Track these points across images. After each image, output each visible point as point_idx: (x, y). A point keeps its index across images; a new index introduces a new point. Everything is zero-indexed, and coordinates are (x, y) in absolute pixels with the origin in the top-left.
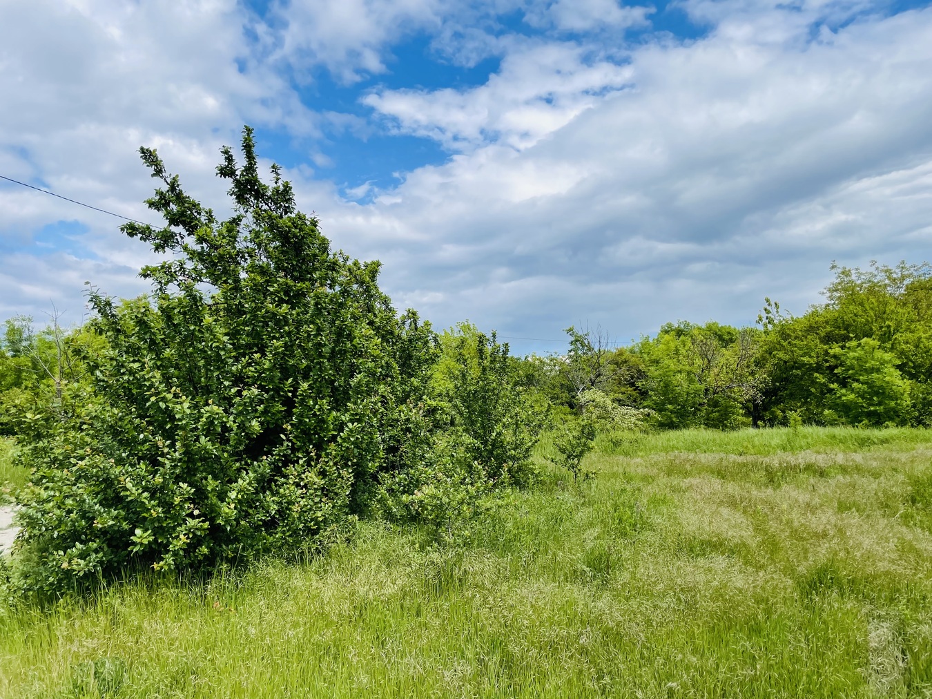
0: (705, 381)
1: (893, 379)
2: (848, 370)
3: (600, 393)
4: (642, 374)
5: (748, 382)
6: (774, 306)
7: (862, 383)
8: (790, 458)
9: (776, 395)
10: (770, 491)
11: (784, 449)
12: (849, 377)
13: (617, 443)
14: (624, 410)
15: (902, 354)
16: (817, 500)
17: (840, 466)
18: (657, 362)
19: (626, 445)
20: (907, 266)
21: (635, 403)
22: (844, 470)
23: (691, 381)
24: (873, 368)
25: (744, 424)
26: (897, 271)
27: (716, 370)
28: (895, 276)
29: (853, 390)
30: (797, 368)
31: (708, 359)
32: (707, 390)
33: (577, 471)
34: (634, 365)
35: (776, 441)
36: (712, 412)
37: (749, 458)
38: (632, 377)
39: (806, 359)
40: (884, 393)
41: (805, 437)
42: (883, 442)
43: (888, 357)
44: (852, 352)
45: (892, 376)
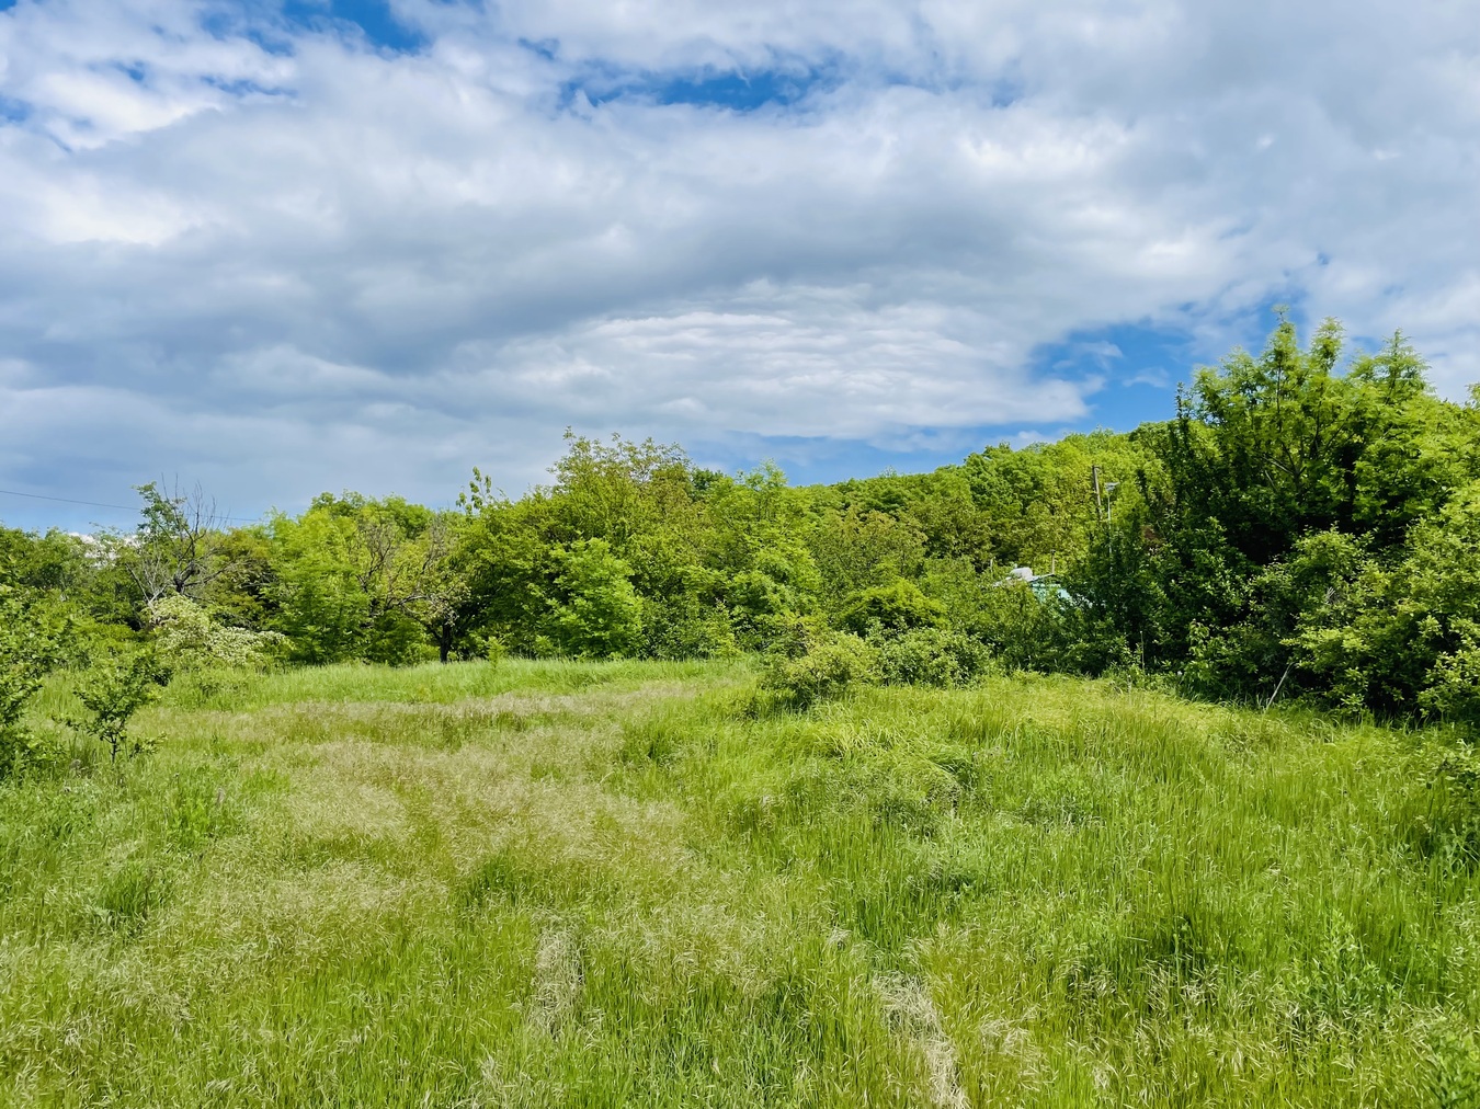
0: (373, 589)
1: (624, 594)
2: (572, 580)
3: (189, 603)
4: (270, 575)
5: (438, 592)
6: (484, 481)
7: (587, 600)
8: (480, 706)
9: (476, 613)
10: (442, 756)
11: (476, 693)
12: (572, 590)
13: (208, 690)
14: (231, 632)
15: (637, 563)
16: (505, 765)
17: (545, 715)
18: (297, 555)
19: (226, 691)
20: (655, 445)
21: (254, 623)
22: (548, 720)
23: (349, 588)
24: (601, 580)
25: (427, 657)
26: (643, 450)
27: (392, 573)
28: (640, 457)
29: (574, 609)
30: (507, 575)
31: (380, 554)
32: (375, 603)
33: (118, 740)
34: (259, 558)
35: (466, 681)
36: (381, 637)
37: (423, 708)
38: (253, 578)
39: (519, 563)
40: (611, 613)
41: (507, 674)
42: (604, 680)
43: (619, 564)
44: (576, 556)
45: (622, 590)
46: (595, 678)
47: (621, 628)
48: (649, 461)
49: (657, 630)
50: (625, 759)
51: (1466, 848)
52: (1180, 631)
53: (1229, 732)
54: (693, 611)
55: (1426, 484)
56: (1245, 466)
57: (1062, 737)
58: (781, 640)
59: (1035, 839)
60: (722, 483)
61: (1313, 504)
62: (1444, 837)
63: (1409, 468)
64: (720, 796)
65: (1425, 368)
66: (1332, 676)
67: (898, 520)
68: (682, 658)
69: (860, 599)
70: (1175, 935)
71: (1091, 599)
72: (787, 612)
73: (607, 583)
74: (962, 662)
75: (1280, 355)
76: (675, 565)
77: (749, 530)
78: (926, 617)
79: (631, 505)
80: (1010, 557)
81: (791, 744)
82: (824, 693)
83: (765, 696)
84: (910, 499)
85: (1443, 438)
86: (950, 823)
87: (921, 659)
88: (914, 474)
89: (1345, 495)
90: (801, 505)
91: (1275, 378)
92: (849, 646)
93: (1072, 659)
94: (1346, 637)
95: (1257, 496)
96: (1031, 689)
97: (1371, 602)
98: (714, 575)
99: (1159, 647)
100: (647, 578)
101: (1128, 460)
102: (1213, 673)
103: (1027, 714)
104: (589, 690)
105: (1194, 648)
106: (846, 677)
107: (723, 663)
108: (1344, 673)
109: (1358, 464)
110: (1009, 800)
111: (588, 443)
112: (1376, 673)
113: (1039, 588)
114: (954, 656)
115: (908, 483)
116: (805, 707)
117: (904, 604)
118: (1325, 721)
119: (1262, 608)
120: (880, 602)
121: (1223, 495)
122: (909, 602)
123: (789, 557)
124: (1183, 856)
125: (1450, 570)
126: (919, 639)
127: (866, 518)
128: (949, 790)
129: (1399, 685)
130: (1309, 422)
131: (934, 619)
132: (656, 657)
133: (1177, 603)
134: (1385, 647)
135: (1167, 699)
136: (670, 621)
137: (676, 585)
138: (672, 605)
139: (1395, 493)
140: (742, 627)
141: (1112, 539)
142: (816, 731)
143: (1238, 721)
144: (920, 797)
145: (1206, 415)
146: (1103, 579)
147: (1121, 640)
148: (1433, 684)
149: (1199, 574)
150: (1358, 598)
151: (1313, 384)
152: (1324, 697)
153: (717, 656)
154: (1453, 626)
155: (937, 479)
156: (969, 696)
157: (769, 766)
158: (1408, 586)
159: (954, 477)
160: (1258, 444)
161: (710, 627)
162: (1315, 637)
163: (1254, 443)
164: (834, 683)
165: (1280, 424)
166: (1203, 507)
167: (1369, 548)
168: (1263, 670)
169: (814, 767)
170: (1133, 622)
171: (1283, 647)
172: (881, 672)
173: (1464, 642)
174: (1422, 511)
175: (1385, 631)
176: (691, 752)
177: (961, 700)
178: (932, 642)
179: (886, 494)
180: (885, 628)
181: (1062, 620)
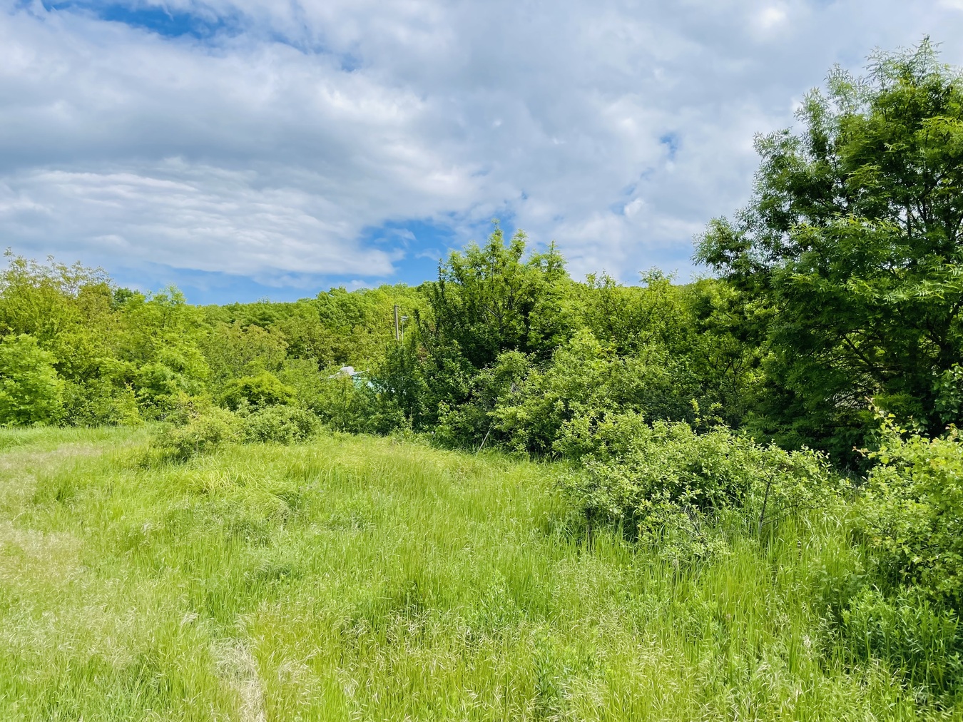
1: (48, 378)
7: (16, 381)
15: (61, 354)
20: (83, 267)
24: (29, 366)
28: (70, 275)
29: (4, 388)
40: (37, 391)
42: (26, 442)
43: (45, 354)
44: (7, 347)
45: (47, 374)
46: (19, 441)
47: (44, 403)
48: (77, 278)
49: (76, 405)
50: (36, 501)
51: (567, 529)
52: (433, 408)
53: (455, 467)
54: (106, 391)
55: (564, 327)
56: (474, 312)
57: (358, 474)
58: (176, 413)
59: (333, 540)
60: (135, 299)
61: (508, 335)
62: (556, 523)
63: (555, 317)
64: (111, 526)
65: (566, 263)
66: (511, 433)
67: (269, 332)
68: (95, 426)
69: (236, 385)
70: (408, 593)
71: (385, 387)
72: (181, 393)
73: (34, 369)
74: (301, 427)
75: (494, 247)
76: (93, 357)
77: (155, 334)
78: (282, 397)
79: (58, 310)
80: (342, 360)
81: (171, 487)
82: (201, 450)
83: (156, 453)
84: (277, 319)
85: (572, 302)
86: (280, 533)
87: (273, 426)
88: (282, 302)
89: (524, 331)
90: (196, 318)
91: (491, 261)
92: (222, 418)
93: (372, 424)
94: (519, 411)
95: (479, 329)
96: (344, 444)
97: (533, 392)
98: (125, 365)
99: (423, 417)
100: (70, 366)
101: (414, 302)
102: (450, 432)
103: (338, 460)
104: (12, 451)
105: (441, 418)
106: (218, 438)
107: (128, 429)
108: (517, 432)
109: (531, 314)
110: (321, 517)
111: (25, 261)
112: (532, 431)
113: (357, 380)
114: (296, 423)
115: (277, 308)
116: (186, 460)
117: (267, 388)
118: (507, 459)
119: (478, 394)
120: (250, 387)
121: (462, 327)
122: (270, 388)
123: (185, 354)
124: (420, 545)
125: (570, 375)
126: (272, 412)
127: (247, 330)
128: (282, 512)
129: (543, 438)
130: (508, 288)
131: (287, 399)
132: (73, 425)
133: (433, 390)
134: (538, 416)
135: (425, 449)
136: (87, 398)
137: (94, 372)
138: (90, 387)
139: (548, 331)
140: (145, 403)
141: (399, 350)
142: (191, 476)
143: (460, 460)
144: (260, 518)
145: (454, 279)
146: (392, 375)
147: (401, 412)
148: (559, 438)
149: (446, 373)
150: (526, 389)
151: (511, 266)
152: (507, 446)
153: (125, 425)
154: (570, 406)
155: (297, 306)
156: (302, 450)
157: (153, 503)
158: (550, 383)
159: (308, 305)
160: (482, 298)
161: (119, 403)
162: (503, 411)
163: (479, 298)
164: (209, 442)
165: (493, 288)
166: (450, 333)
167: (535, 361)
168: (477, 430)
169: (186, 502)
170: (409, 402)
171: (488, 417)
172: (244, 435)
173: (575, 414)
174: (560, 342)
175: (538, 408)
176: (92, 495)
177: (297, 452)
178: (282, 414)
179: (261, 314)
180: (251, 404)
181: (367, 400)
